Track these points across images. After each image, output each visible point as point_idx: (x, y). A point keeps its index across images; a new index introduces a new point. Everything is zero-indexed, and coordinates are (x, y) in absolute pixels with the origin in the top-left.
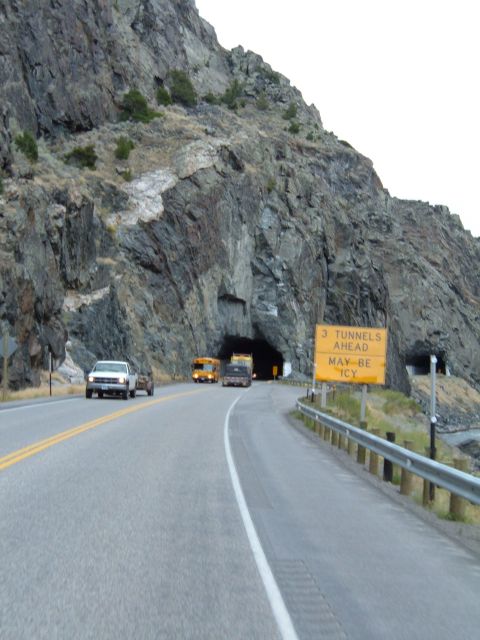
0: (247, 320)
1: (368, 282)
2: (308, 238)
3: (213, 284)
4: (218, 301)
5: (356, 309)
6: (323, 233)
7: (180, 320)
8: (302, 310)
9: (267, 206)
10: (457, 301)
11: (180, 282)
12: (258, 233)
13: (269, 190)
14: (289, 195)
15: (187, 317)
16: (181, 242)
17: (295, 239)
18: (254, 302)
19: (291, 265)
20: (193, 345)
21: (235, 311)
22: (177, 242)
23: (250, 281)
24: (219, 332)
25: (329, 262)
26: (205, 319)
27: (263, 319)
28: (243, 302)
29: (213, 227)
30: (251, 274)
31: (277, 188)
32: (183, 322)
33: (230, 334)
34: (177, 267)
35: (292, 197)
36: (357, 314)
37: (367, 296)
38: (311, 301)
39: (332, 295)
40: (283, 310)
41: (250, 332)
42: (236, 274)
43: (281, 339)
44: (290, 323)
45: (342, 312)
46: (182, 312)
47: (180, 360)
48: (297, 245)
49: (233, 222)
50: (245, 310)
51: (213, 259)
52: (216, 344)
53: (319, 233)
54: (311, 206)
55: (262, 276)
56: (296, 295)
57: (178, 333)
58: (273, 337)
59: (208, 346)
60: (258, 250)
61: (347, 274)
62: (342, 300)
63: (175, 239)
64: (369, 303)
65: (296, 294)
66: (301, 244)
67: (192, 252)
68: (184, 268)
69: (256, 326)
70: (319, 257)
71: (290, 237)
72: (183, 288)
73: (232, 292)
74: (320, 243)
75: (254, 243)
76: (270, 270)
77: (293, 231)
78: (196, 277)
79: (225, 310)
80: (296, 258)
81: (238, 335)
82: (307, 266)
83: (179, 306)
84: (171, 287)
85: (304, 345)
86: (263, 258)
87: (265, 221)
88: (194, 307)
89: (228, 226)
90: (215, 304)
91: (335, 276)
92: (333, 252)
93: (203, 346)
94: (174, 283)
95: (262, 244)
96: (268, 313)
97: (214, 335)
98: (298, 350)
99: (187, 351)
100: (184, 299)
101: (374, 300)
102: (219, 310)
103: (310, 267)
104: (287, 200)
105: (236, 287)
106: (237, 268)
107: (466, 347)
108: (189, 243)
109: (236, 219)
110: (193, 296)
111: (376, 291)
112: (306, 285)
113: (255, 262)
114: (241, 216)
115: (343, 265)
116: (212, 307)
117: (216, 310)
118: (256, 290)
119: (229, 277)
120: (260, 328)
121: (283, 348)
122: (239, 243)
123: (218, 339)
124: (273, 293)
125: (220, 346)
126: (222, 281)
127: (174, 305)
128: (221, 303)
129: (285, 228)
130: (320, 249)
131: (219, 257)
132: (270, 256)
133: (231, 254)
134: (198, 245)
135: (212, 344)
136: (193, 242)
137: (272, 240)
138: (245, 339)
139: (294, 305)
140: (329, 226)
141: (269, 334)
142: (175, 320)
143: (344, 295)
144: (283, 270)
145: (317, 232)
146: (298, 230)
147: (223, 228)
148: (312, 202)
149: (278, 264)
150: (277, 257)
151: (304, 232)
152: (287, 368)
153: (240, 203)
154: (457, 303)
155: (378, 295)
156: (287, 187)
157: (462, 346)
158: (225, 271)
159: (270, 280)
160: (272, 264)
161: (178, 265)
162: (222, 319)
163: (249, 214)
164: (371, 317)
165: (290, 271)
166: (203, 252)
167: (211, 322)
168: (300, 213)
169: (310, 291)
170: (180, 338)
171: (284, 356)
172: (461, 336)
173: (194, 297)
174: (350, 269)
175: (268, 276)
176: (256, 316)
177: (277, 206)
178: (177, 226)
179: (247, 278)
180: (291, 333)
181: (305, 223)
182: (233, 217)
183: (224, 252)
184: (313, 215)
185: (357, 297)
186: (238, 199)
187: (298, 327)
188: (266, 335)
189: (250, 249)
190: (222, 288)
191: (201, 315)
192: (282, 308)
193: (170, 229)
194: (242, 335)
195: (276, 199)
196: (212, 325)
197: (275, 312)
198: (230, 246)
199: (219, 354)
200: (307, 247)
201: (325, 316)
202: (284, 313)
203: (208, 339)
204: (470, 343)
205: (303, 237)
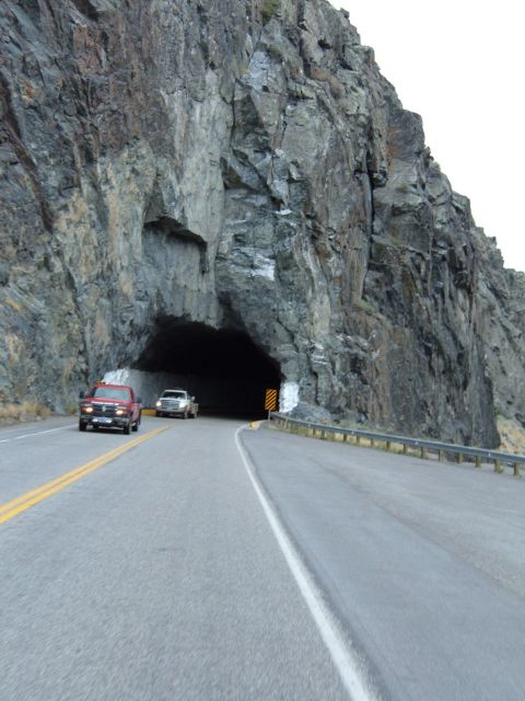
0: (207, 285)
1: (447, 230)
2: (341, 125)
3: (133, 186)
4: (144, 234)
5: (424, 281)
6: (370, 120)
7: (39, 256)
8: (325, 273)
9: (259, 46)
10: (497, 308)
11: (45, 160)
12: (239, 96)
13: (266, 17)
14: (304, 35)
15: (59, 254)
16: (55, 62)
17: (317, 121)
18: (225, 248)
19: (309, 172)
20: (75, 327)
21: (182, 261)
22: (41, 58)
23: (217, 197)
24: (144, 305)
25: (375, 184)
26: (110, 267)
27: (241, 285)
28: (200, 244)
29: (139, 50)
30: (220, 186)
31: (283, 15)
32: (46, 264)
33: (169, 312)
34: (38, 123)
35: (311, 40)
36: (425, 293)
37: (444, 258)
38: (342, 255)
39: (381, 249)
40: (286, 268)
41: (213, 314)
42: (187, 174)
43: (281, 332)
44: (300, 297)
45: (397, 285)
46: (45, 238)
47: (30, 363)
48: (319, 133)
49: (186, 55)
50: (203, 261)
51: (135, 127)
52: (136, 332)
53: (362, 119)
54: (346, 66)
55: (243, 192)
56: (314, 239)
57: (32, 289)
58: (261, 326)
59: (114, 334)
60: (238, 136)
61: (410, 209)
62: (399, 261)
63: (39, 52)
64: (446, 273)
65: (315, 236)
66: (328, 134)
67: (82, 96)
68: (58, 127)
69: (225, 300)
70: (358, 171)
71: (307, 115)
72: (54, 179)
73: (176, 215)
74: (363, 141)
75: (229, 118)
76: (263, 180)
77: (312, 104)
78: (90, 160)
79: (159, 256)
80: (318, 157)
81: (186, 315)
82: (339, 180)
83: (38, 221)
84: (19, 169)
85: (328, 347)
86: (249, 152)
87: (255, 75)
88: (81, 231)
89: (175, 63)
90: (137, 236)
91: (387, 211)
92: (384, 164)
93: (100, 333)
94: (28, 162)
95: (247, 122)
96: (254, 273)
97: (130, 309)
98: (315, 357)
99: (56, 342)
100: (54, 207)
101: (456, 268)
102: (146, 252)
103: (345, 184)
104: (301, 42)
105: (186, 204)
106: (191, 163)
107: (510, 374)
108: (76, 70)
109: (193, 52)
110: (80, 203)
111: (459, 250)
112: (337, 219)
113: (230, 159)
114: (204, 49)
115: (403, 191)
116: (127, 242)
117: (139, 250)
118: (230, 222)
119: (172, 177)
120: (236, 306)
121: (282, 350)
122: (198, 107)
123: (139, 320)
124: (266, 230)
125: (144, 339)
126: (156, 184)
127: (23, 215)
128: (152, 239)
129: (296, 98)
130: (362, 153)
131: (150, 125)
132: (264, 149)
133: (179, 127)
134: (99, 80)
135: (125, 329)
136: (88, 70)
137: (269, 114)
138: (200, 326)
139: (309, 257)
140: (379, 112)
141: (254, 320)
142: (25, 255)
143: (404, 251)
144: (290, 181)
145: (357, 116)
146: (321, 103)
147: (162, 62)
148: (348, 59)
149: (279, 166)
150: (279, 152)
151: (334, 111)
152: (290, 396)
153: (204, 20)
154: (498, 311)
155: (463, 259)
156: (300, 18)
157: (504, 372)
158: (162, 163)
159: (262, 200)
160: (267, 167)
161: (43, 117)
162: (150, 276)
163: (223, 50)
164: (448, 300)
165: (304, 184)
166: (111, 100)
167: (123, 275)
168: (325, 73)
169: (343, 233)
170: (37, 304)
171: (284, 368)
172: (502, 358)
173: (84, 207)
174: (416, 200)
175: (257, 192)
176: (226, 279)
177: (280, 48)
178: (45, 19)
179: (211, 190)
180: (301, 319)
181: (336, 96)
182: (188, 45)
183: (163, 119)
184: (351, 83)
185: (428, 257)
186: (200, 9)
187: (315, 306)
188: (247, 321)
189: (221, 129)
190: (153, 200)
191: (100, 256)
192: (284, 263)
193: (24, 21)
194: (194, 318)
195: (278, 36)
196: (125, 284)
197: (269, 272)
198: (178, 109)
199: (142, 356)
200: (337, 142)
201: (365, 292)
202: (288, 274)
203: (114, 318)
204: (514, 371)
205: (331, 118)
